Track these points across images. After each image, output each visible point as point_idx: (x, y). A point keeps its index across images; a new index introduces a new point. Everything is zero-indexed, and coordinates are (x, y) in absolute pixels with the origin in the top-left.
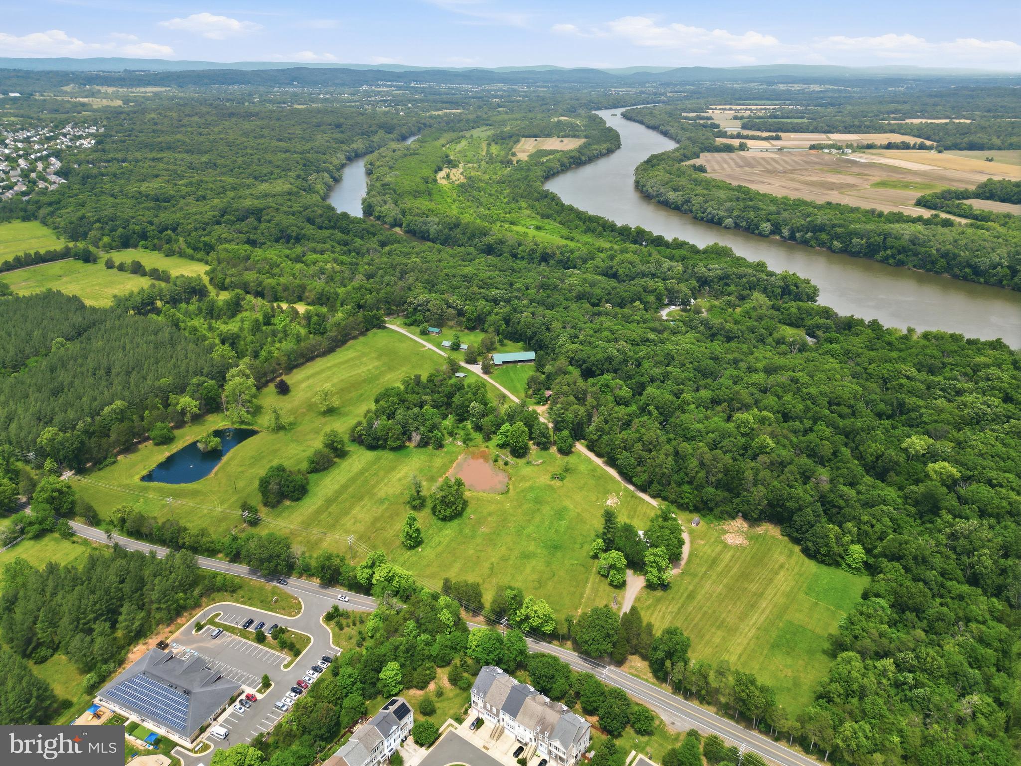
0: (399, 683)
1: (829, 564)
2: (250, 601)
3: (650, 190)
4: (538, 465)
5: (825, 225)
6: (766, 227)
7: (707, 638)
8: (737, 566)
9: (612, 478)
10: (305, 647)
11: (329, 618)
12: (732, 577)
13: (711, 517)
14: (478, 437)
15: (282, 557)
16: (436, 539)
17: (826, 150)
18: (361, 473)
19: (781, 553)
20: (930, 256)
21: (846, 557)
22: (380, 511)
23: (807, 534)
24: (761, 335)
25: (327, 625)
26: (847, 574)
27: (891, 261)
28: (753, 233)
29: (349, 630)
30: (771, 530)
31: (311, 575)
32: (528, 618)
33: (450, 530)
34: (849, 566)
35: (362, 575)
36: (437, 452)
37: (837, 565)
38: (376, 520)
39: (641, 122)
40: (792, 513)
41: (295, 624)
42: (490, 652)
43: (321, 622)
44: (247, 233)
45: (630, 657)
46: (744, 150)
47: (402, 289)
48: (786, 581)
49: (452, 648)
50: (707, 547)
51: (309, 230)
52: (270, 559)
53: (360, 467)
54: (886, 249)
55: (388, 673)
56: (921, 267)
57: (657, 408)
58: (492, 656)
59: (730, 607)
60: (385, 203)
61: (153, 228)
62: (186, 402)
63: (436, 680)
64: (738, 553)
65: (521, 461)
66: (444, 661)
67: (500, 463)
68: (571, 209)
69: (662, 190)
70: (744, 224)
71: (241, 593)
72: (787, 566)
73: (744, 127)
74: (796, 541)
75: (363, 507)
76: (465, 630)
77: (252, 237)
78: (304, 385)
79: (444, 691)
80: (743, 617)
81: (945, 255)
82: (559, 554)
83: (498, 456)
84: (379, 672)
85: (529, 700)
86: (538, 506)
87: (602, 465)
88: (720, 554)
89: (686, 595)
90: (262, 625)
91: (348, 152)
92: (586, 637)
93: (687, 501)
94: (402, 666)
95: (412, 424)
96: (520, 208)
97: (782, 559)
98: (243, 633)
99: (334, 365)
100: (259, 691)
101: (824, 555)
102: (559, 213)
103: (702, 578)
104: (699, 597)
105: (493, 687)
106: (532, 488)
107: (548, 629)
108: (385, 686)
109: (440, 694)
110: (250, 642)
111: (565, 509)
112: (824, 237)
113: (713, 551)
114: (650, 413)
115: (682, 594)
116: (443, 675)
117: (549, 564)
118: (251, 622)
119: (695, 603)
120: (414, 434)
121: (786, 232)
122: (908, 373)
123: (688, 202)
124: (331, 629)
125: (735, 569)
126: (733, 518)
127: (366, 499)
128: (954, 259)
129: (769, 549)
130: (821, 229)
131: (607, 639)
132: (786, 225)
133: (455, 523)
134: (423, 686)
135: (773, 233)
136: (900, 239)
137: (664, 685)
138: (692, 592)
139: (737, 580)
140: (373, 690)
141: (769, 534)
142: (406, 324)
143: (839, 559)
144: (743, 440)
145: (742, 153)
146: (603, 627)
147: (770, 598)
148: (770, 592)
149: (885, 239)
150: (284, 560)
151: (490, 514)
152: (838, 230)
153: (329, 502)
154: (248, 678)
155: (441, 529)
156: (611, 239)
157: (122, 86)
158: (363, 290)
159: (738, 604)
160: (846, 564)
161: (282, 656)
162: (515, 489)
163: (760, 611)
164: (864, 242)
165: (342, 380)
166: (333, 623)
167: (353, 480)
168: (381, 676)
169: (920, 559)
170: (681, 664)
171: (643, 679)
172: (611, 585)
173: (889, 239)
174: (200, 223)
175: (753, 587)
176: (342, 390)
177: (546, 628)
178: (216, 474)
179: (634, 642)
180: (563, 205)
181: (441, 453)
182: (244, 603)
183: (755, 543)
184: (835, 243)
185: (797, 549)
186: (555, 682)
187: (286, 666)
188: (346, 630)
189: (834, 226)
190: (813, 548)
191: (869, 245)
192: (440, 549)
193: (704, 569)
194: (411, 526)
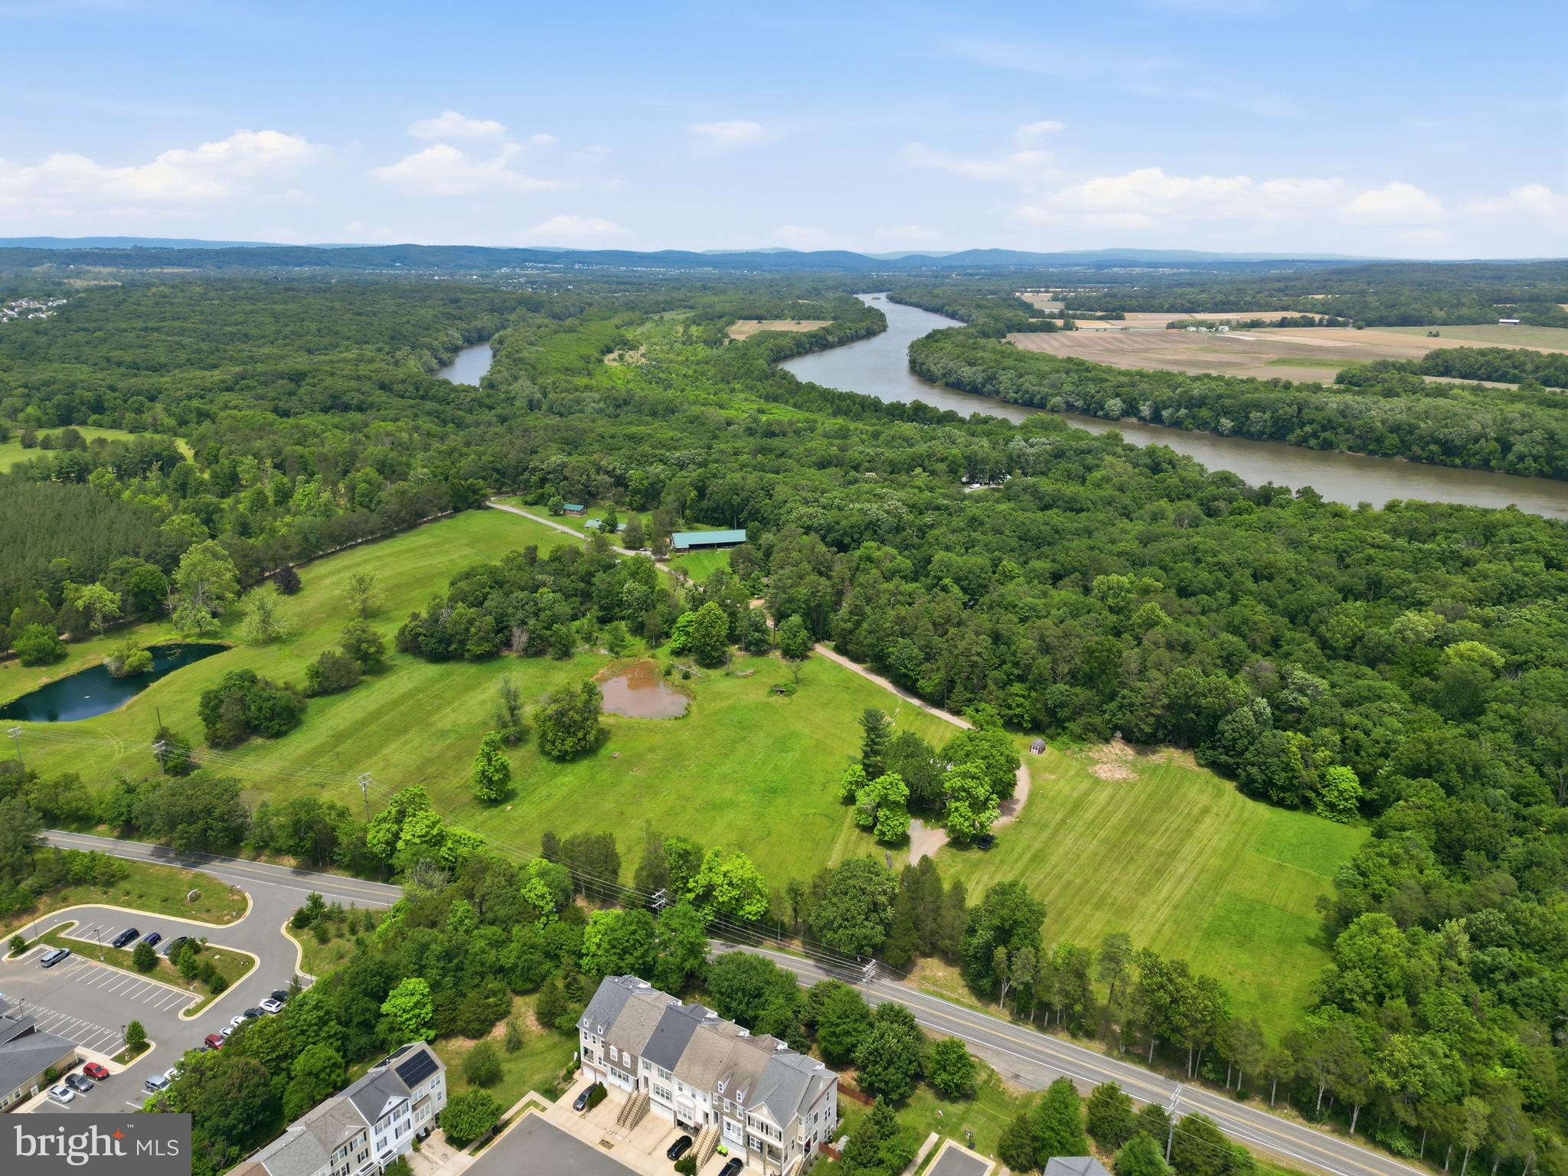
0: (425, 1024)
1: (1292, 808)
2: (141, 900)
3: (933, 367)
4: (745, 677)
5: (1206, 397)
6: (1114, 405)
7: (1076, 922)
8: (1123, 809)
9: (881, 691)
10: (240, 976)
11: (301, 922)
12: (1114, 828)
13: (1065, 739)
14: (638, 644)
15: (217, 813)
16: (544, 791)
17: (1193, 329)
18: (411, 694)
19: (1201, 791)
20: (1372, 430)
21: (1324, 791)
22: (437, 749)
23: (1248, 755)
24: (1125, 508)
25: (296, 936)
26: (1328, 822)
27: (1313, 442)
28: (1095, 416)
29: (341, 942)
30: (1175, 759)
31: (278, 852)
32: (710, 888)
33: (572, 776)
34: (1332, 807)
35: (376, 838)
36: (559, 664)
37: (1307, 805)
38: (428, 762)
39: (917, 305)
40: (1216, 717)
41: (225, 937)
42: (625, 951)
43: (283, 931)
44: (274, 399)
45: (921, 962)
46: (1070, 329)
47: (523, 451)
48: (1216, 832)
49: (547, 955)
50: (1062, 783)
51: (381, 396)
52: (191, 817)
53: (410, 686)
54: (1302, 425)
55: (399, 1001)
56: (1360, 449)
57: (957, 580)
58: (629, 959)
59: (1116, 874)
60: (516, 379)
61: (117, 394)
62: (98, 594)
63: (511, 1018)
64: (1122, 792)
65: (715, 674)
66: (528, 980)
67: (676, 676)
68: (811, 387)
69: (951, 364)
70: (1080, 403)
71: (125, 885)
72: (1215, 809)
73: (1068, 307)
74: (1226, 772)
75: (405, 744)
76: (580, 921)
77: (281, 404)
78: (328, 581)
79: (526, 1039)
80: (1143, 888)
81: (1395, 429)
82: (780, 801)
83: (673, 666)
84: (382, 999)
85: (702, 1031)
86: (744, 734)
87: (863, 674)
88: (1087, 794)
89: (1027, 856)
90: (156, 939)
91: (467, 330)
92: (829, 913)
93: (1018, 710)
94: (435, 987)
95: (514, 615)
96: (733, 391)
97: (1205, 800)
98: (112, 957)
99: (391, 555)
100: (119, 1059)
101: (1283, 789)
102: (792, 393)
103: (1057, 830)
104: (1054, 859)
105: (625, 1011)
106: (732, 708)
107: (752, 909)
108: (392, 1030)
109: (515, 1044)
110: (122, 972)
111: (794, 734)
112: (1204, 413)
113: (1074, 789)
114: (944, 589)
115: (1021, 856)
116: (526, 1011)
117: (760, 817)
118: (133, 935)
119: (1047, 868)
120: (516, 631)
121: (1145, 410)
122: (1377, 541)
123: (991, 379)
124: (302, 943)
125: (1119, 815)
126: (1107, 741)
127: (412, 733)
128: (1411, 433)
129: (1178, 787)
130: (1201, 402)
131: (874, 916)
132: (1145, 400)
133: (582, 768)
134: (479, 1029)
135: (1126, 413)
136: (1322, 409)
137: (993, 1007)
138: (1040, 850)
139: (1125, 832)
140: (364, 1040)
141: (1174, 764)
142: (526, 503)
143: (1311, 795)
144: (1114, 618)
145: (1069, 333)
146: (863, 891)
147: (1190, 858)
148: (1189, 850)
149: (1300, 410)
150: (221, 819)
151: (651, 750)
152: (1228, 402)
153: (339, 737)
154: (101, 1036)
155: (554, 776)
156: (874, 421)
157: (126, 266)
158: (456, 454)
159: (1132, 868)
160: (1326, 804)
161: (187, 994)
162: (700, 712)
163: (1173, 880)
164: (1267, 416)
165: (401, 573)
166: (307, 933)
167: (394, 705)
168: (385, 1008)
169: (1470, 770)
170: (1027, 951)
171: (949, 999)
172: (882, 843)
173: (1305, 411)
174: (196, 387)
175: (1157, 843)
176: (398, 586)
177: (748, 908)
178: (130, 707)
179: (929, 925)
180: (798, 384)
181: (565, 665)
182: (129, 905)
183: (1150, 778)
184: (1223, 421)
185: (1229, 786)
186: (763, 1006)
187: (188, 1013)
188: (335, 943)
189: (1220, 397)
190: (1260, 777)
191: (1276, 420)
192: (548, 804)
193: (1059, 817)
194: (490, 760)
